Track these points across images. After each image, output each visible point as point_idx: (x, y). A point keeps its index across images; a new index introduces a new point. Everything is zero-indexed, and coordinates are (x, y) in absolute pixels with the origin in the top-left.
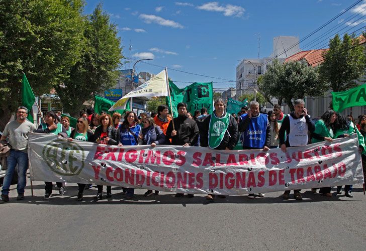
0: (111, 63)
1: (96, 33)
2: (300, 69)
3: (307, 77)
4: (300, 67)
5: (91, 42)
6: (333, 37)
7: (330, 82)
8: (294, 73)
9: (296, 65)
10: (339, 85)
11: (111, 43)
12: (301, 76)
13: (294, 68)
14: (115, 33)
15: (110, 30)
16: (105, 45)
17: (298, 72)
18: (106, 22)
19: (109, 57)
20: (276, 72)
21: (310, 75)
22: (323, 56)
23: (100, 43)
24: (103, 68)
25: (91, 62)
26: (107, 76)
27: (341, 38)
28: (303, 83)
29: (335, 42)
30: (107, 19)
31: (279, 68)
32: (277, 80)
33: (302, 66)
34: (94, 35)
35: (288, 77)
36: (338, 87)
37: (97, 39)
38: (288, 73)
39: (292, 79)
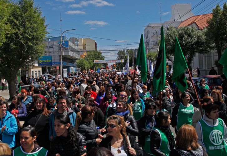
0: (37, 39)
1: (23, 16)
2: (190, 33)
3: (196, 39)
4: (191, 31)
5: (19, 23)
6: (215, 7)
7: (215, 44)
8: (186, 37)
9: (187, 30)
10: (221, 45)
11: (36, 22)
12: (191, 39)
13: (186, 32)
14: (40, 13)
15: (35, 12)
16: (31, 24)
17: (189, 35)
18: (31, 6)
19: (35, 34)
20: (171, 36)
21: (198, 37)
22: (208, 23)
23: (27, 23)
24: (30, 44)
25: (20, 40)
26: (35, 49)
27: (221, 7)
28: (193, 45)
29: (217, 11)
30: (32, 3)
31: (174, 33)
32: (173, 43)
33: (192, 31)
34: (22, 17)
35: (181, 40)
36: (221, 47)
37: (25, 20)
38: (181, 37)
39: (185, 42)
